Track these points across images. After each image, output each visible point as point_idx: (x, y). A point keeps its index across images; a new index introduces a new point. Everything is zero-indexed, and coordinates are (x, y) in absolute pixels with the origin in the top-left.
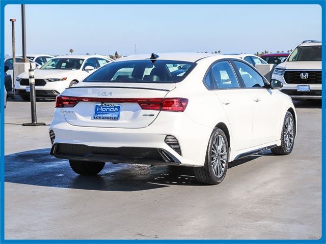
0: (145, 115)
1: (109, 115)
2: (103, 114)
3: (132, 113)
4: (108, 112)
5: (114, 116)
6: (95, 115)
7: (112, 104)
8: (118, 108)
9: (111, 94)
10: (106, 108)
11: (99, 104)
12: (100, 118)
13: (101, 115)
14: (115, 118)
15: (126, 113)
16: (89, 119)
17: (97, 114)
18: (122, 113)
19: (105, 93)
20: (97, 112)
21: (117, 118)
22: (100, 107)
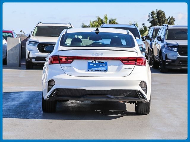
0: (126, 68)
1: (100, 69)
2: (95, 68)
3: (116, 67)
4: (98, 66)
5: (103, 69)
6: (89, 68)
7: (101, 61)
8: (106, 64)
9: (102, 54)
10: (97, 64)
11: (91, 61)
12: (93, 70)
13: (93, 69)
14: (104, 71)
15: (112, 67)
16: (84, 72)
17: (90, 68)
18: (109, 67)
19: (98, 54)
20: (89, 67)
21: (106, 71)
22: (92, 63)
